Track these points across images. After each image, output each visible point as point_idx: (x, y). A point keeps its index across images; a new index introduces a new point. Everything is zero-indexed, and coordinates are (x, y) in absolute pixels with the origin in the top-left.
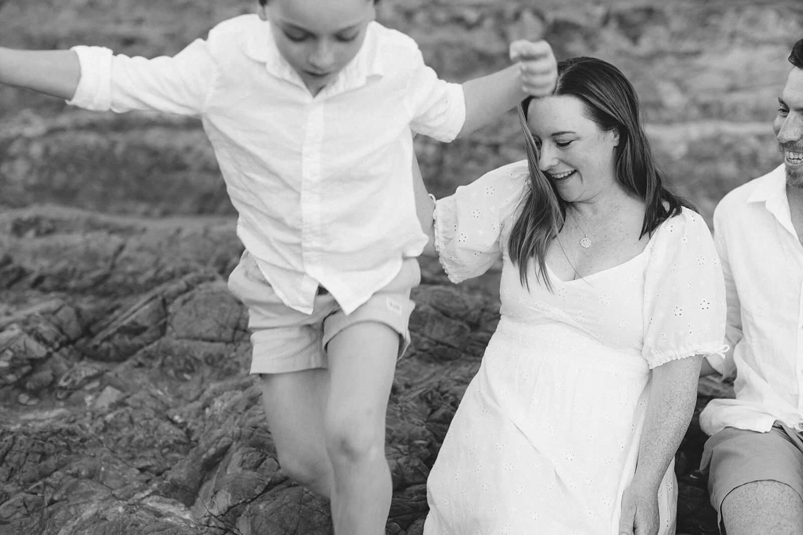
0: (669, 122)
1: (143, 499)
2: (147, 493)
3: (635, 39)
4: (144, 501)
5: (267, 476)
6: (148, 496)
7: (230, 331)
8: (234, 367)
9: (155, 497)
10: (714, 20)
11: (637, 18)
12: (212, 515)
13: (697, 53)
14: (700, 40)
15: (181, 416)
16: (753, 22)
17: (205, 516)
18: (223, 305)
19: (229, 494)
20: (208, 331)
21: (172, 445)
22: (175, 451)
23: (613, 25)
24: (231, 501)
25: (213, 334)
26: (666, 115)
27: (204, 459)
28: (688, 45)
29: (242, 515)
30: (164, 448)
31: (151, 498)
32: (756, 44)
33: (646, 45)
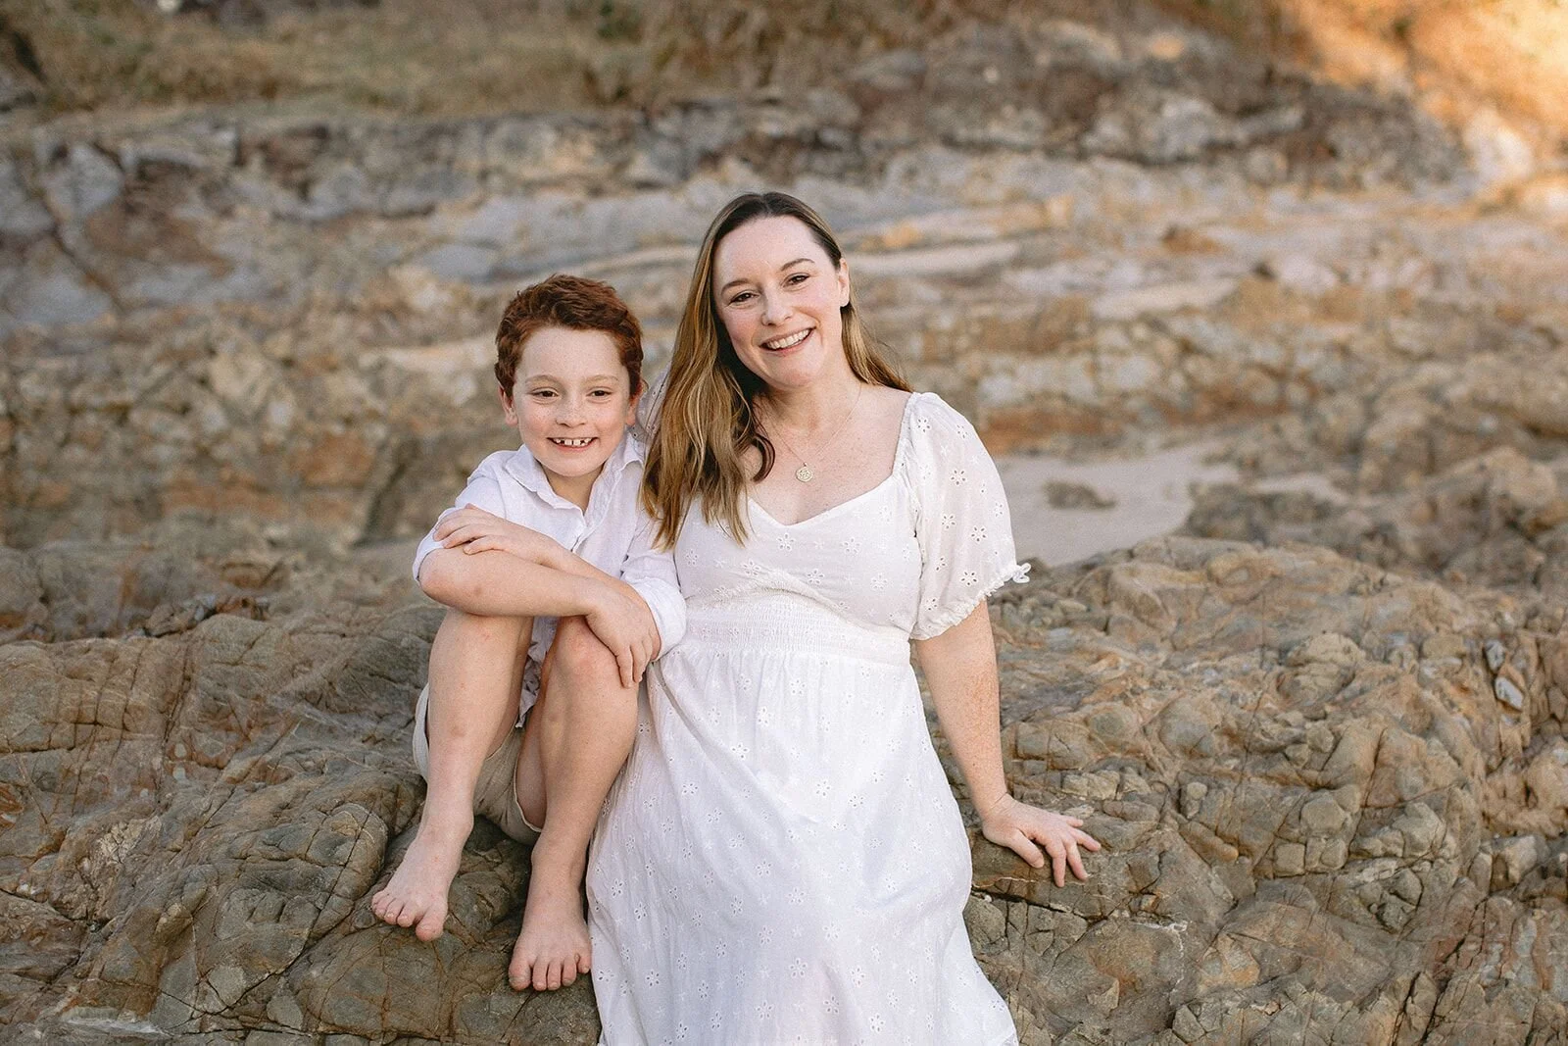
0: (427, 341)
1: (59, 1014)
2: (62, 1004)
3: (304, 190)
4: (64, 1017)
5: (303, 927)
6: (67, 1009)
7: (68, 727)
8: (97, 786)
9: (77, 1010)
10: (445, 147)
11: (299, 149)
12: (206, 1012)
13: (428, 211)
14: (425, 184)
15: (32, 882)
16: (515, 147)
17: (192, 1018)
18: (40, 684)
19: (239, 969)
20: (23, 733)
21: (47, 930)
22: (54, 939)
23: (256, 162)
24: (245, 979)
25: (36, 738)
26: (416, 326)
27: (164, 925)
28: (404, 197)
29: (275, 997)
30: (32, 938)
31: (71, 1012)
32: (530, 187)
33: (324, 200)
